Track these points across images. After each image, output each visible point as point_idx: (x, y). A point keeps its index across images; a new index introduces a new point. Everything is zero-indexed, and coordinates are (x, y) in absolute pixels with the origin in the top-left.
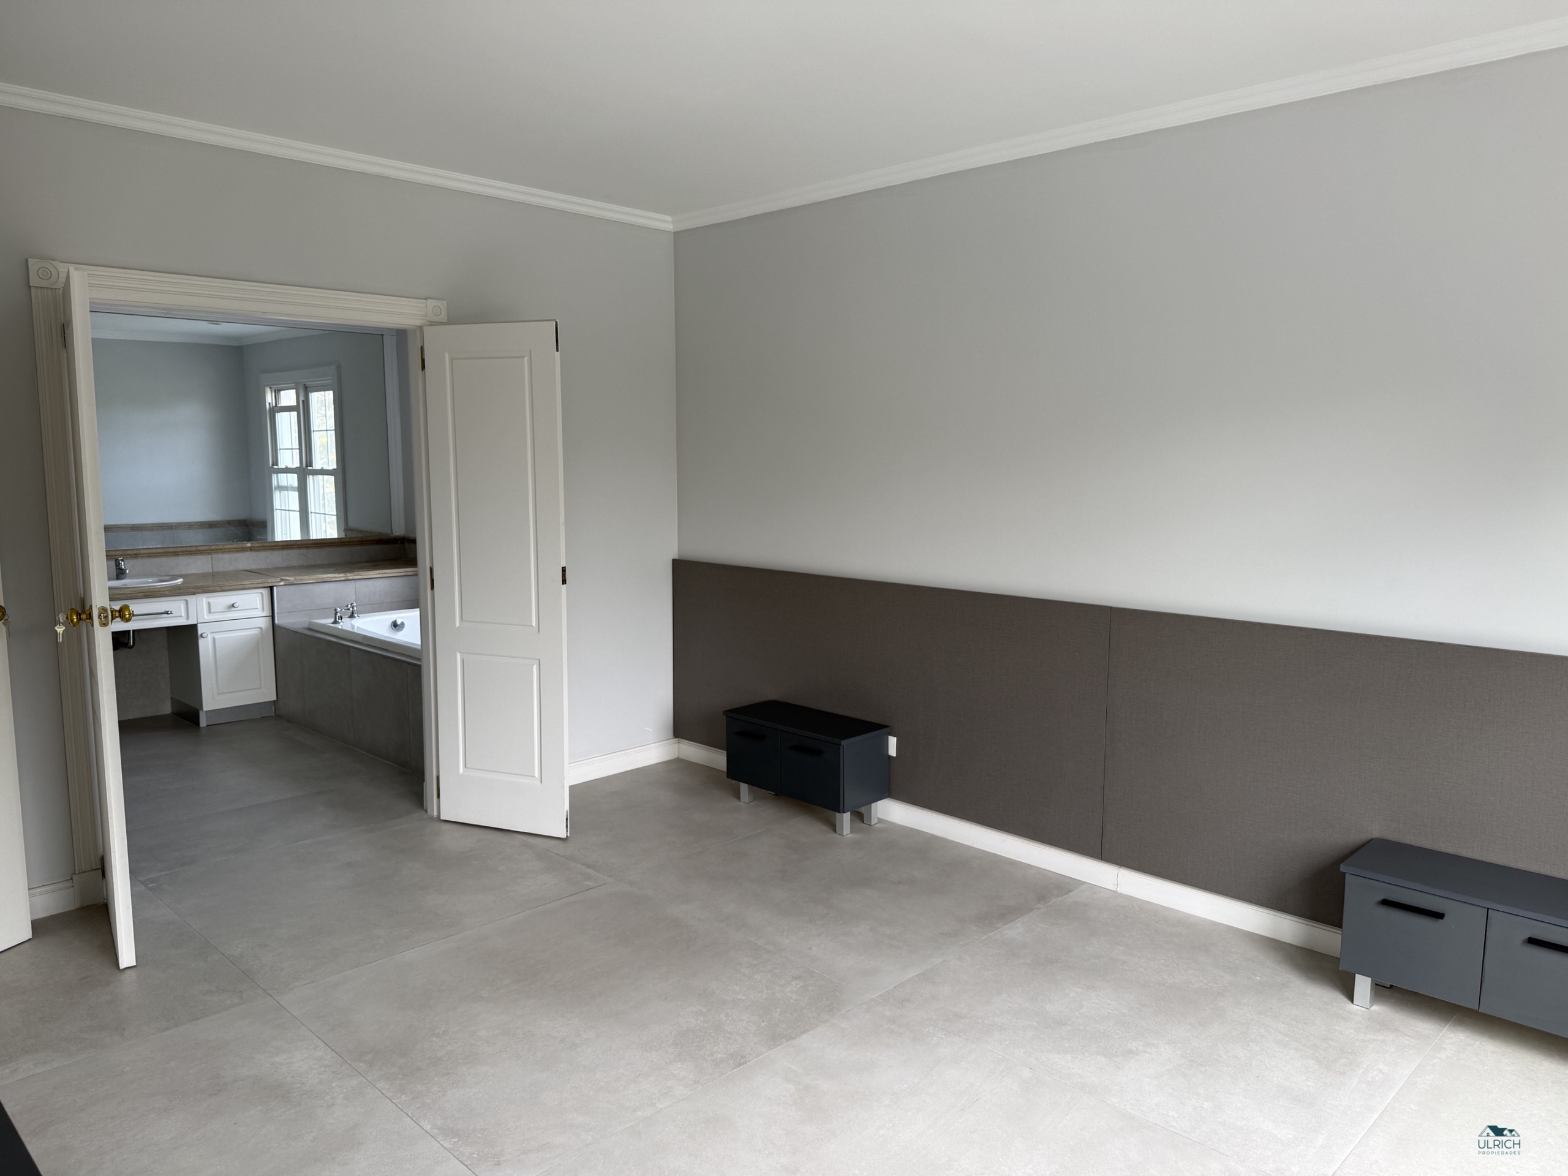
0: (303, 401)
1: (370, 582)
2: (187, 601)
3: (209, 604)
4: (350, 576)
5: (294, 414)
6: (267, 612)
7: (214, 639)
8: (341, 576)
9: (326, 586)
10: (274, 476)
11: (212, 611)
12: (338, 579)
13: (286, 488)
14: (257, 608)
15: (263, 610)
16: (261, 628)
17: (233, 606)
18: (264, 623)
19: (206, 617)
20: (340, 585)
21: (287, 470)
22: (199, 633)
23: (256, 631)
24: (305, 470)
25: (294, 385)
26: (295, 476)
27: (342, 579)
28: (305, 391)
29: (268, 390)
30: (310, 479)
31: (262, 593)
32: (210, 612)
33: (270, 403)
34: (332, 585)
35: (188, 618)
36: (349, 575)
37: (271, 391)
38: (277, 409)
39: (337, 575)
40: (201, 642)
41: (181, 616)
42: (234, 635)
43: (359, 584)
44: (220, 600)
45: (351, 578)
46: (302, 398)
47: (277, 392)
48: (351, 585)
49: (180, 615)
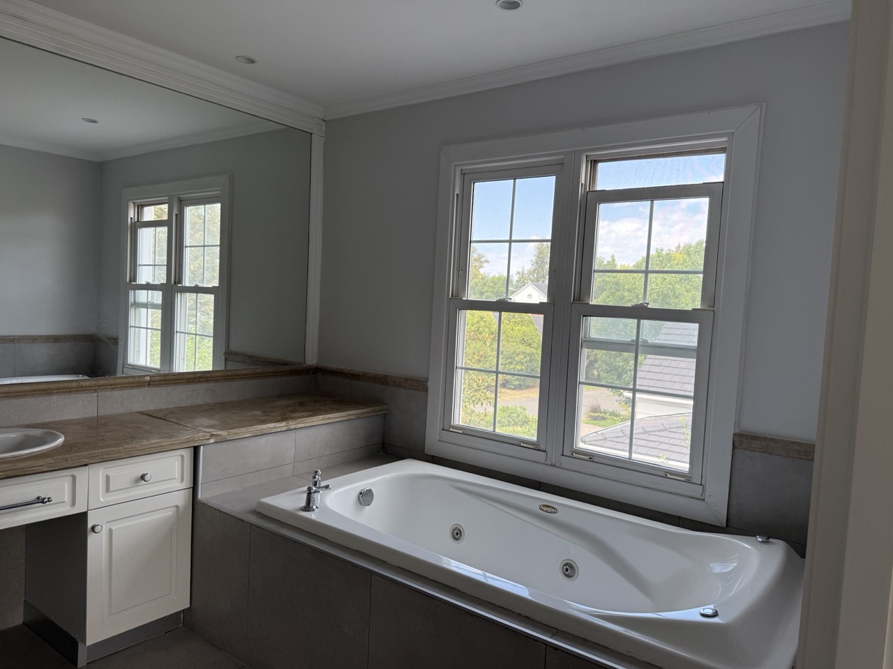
0: (176, 215)
1: (311, 431)
2: (74, 477)
3: (108, 478)
4: (293, 424)
5: (165, 229)
6: (188, 482)
7: (111, 531)
8: (282, 425)
9: (264, 440)
10: (131, 293)
11: (111, 489)
12: (279, 430)
13: (146, 306)
14: (175, 478)
15: (182, 480)
16: (177, 506)
17: (143, 477)
18: (181, 498)
19: (102, 500)
20: (279, 437)
21: (148, 287)
22: (90, 525)
23: (170, 513)
24: (172, 287)
25: (167, 198)
26: (160, 293)
27: (284, 429)
28: (179, 205)
29: (131, 205)
30: (179, 298)
31: (182, 457)
32: (108, 490)
33: (131, 218)
34: (270, 438)
35: (73, 503)
36: (291, 423)
37: (135, 206)
38: (141, 224)
39: (278, 425)
40: (92, 539)
41: (65, 502)
42: (138, 521)
43: (300, 434)
44: (123, 471)
45: (293, 427)
46: (175, 212)
47: (140, 207)
48: (292, 435)
49: (62, 501)
